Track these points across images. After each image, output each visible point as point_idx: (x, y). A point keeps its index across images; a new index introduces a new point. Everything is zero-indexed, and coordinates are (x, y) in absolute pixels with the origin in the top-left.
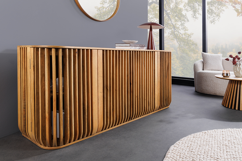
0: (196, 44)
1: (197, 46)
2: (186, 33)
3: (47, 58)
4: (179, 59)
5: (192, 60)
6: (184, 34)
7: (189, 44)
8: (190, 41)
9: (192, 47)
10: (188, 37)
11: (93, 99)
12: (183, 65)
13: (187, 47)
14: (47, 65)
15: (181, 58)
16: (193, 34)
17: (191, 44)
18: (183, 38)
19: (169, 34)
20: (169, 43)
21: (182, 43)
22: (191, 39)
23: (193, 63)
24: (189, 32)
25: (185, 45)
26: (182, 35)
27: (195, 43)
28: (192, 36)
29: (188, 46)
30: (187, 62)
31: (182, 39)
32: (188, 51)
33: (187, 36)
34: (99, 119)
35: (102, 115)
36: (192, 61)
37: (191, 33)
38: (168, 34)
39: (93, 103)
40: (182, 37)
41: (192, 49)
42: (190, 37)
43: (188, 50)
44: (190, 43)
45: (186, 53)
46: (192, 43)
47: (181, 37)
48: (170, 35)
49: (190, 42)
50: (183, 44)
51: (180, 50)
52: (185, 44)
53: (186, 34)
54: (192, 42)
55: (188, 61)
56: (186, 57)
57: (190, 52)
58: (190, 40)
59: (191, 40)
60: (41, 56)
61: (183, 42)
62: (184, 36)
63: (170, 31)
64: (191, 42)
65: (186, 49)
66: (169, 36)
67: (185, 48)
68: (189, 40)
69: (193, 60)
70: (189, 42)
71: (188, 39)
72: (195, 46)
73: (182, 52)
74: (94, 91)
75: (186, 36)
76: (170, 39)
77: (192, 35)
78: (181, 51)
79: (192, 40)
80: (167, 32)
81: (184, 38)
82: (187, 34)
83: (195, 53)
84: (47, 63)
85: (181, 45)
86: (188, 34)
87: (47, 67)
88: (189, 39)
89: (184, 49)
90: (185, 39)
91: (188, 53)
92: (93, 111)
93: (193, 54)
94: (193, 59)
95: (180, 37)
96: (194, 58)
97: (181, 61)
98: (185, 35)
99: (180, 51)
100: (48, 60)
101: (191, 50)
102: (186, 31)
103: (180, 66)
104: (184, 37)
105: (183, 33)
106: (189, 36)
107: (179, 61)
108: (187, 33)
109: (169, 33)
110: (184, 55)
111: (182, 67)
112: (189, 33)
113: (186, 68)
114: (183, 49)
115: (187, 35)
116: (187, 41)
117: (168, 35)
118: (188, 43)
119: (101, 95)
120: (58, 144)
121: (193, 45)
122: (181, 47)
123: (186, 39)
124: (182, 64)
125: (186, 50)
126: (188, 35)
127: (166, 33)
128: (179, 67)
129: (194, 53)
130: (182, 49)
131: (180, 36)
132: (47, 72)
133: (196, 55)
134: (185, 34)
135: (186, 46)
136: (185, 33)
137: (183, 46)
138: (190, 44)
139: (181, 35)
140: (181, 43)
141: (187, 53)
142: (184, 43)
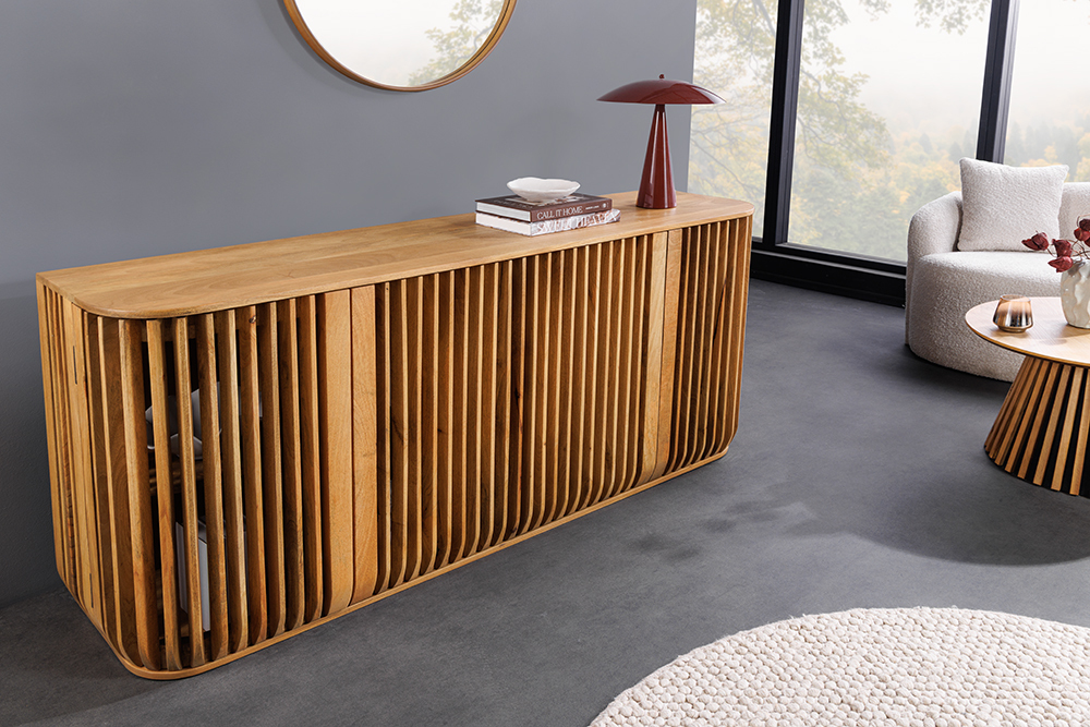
0: (879, 122)
1: (884, 133)
2: (834, 73)
3: (129, 356)
4: (802, 190)
5: (860, 194)
6: (825, 78)
7: (846, 126)
8: (855, 108)
9: (861, 138)
10: (846, 91)
11: (330, 484)
12: (820, 216)
13: (839, 136)
14: (130, 385)
15: (814, 189)
16: (864, 78)
17: (858, 123)
18: (821, 98)
19: (759, 80)
20: (756, 117)
21: (817, 119)
22: (856, 99)
23: (865, 207)
24: (847, 70)
25: (831, 127)
26: (817, 82)
27: (874, 117)
28: (861, 87)
29: (845, 132)
30: (839, 205)
31: (816, 100)
32: (844, 154)
33: (839, 87)
34: (357, 557)
35: (371, 540)
36: (861, 201)
37: (856, 75)
38: (755, 79)
39: (331, 502)
40: (816, 90)
41: (862, 145)
42: (851, 92)
43: (844, 149)
44: (854, 118)
45: (835, 163)
46: (863, 118)
47: (813, 94)
48: (761, 83)
49: (854, 115)
50: (823, 126)
51: (806, 150)
52: (832, 123)
53: (833, 80)
54: (862, 115)
55: (844, 202)
56: (836, 182)
57: (851, 160)
58: (852, 103)
59: (858, 105)
60: (105, 350)
61: (819, 116)
62: (824, 89)
63: (763, 66)
64: (857, 116)
65: (835, 144)
66: (759, 87)
67: (832, 142)
68: (848, 104)
69: (864, 195)
70: (847, 115)
71: (842, 101)
72: (874, 131)
73: (815, 160)
74: (333, 454)
75: (835, 89)
76: (761, 102)
77: (863, 82)
78: (812, 154)
79: (863, 105)
80: (747, 68)
81: (824, 97)
82: (838, 80)
83: (877, 166)
84: (130, 377)
85: (814, 129)
86: (845, 81)
87: (131, 389)
88: (849, 100)
89: (827, 146)
90: (830, 102)
91: (844, 163)
92: (332, 532)
93: (864, 170)
94: (866, 192)
95: (809, 94)
96: (870, 186)
97: (812, 200)
98: (829, 83)
99: (810, 157)
100: (133, 363)
101: (857, 151)
102: (836, 67)
103: (809, 224)
104: (826, 94)
105: (823, 73)
106: (850, 87)
107: (805, 200)
108: (840, 74)
109: (756, 74)
110: (828, 173)
111: (816, 227)
112: (848, 75)
113: (833, 233)
114: (821, 145)
115: (839, 83)
116: (840, 112)
117: (754, 82)
118: (845, 120)
119: (367, 464)
120: (186, 659)
121: (867, 128)
122: (813, 135)
123: (835, 100)
124: (816, 215)
125: (836, 149)
126: (842, 85)
127: (745, 74)
128: (802, 228)
129: (870, 165)
130: (818, 147)
131: (809, 89)
132: (132, 409)
133: (880, 173)
134: (829, 80)
135: (836, 131)
136: (830, 72)
137: (819, 132)
138: (850, 124)
139: (811, 82)
140: (811, 120)
141: (839, 166)
142: (824, 119)
